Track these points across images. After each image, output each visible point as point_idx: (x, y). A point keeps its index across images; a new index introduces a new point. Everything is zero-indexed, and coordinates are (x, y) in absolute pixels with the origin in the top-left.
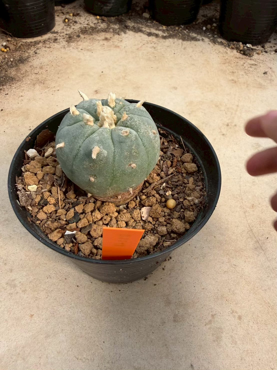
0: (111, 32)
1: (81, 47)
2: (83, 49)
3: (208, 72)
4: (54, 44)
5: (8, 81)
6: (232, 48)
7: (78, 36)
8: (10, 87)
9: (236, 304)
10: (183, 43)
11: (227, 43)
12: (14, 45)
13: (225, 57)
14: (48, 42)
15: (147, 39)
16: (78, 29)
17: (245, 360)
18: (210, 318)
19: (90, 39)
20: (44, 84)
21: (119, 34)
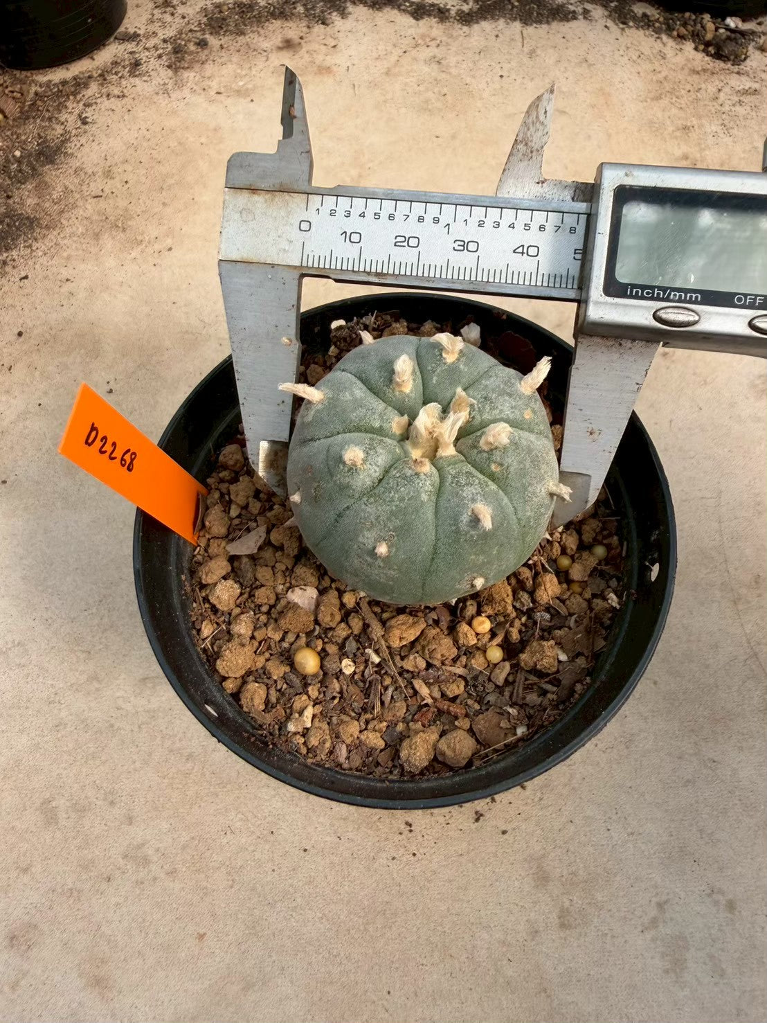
0: (299, 16)
1: (214, 85)
2: (222, 90)
3: (609, 136)
4: (132, 80)
5: (18, 232)
6: (681, 37)
7: (202, 44)
8: (29, 250)
9: (721, 869)
10: (524, 32)
11: (661, 19)
12: (14, 98)
13: (660, 72)
14: (114, 76)
15: (412, 31)
16: (199, 17)
17: (746, 1015)
18: (653, 912)
19: (239, 51)
20: (124, 230)
21: (323, 23)
